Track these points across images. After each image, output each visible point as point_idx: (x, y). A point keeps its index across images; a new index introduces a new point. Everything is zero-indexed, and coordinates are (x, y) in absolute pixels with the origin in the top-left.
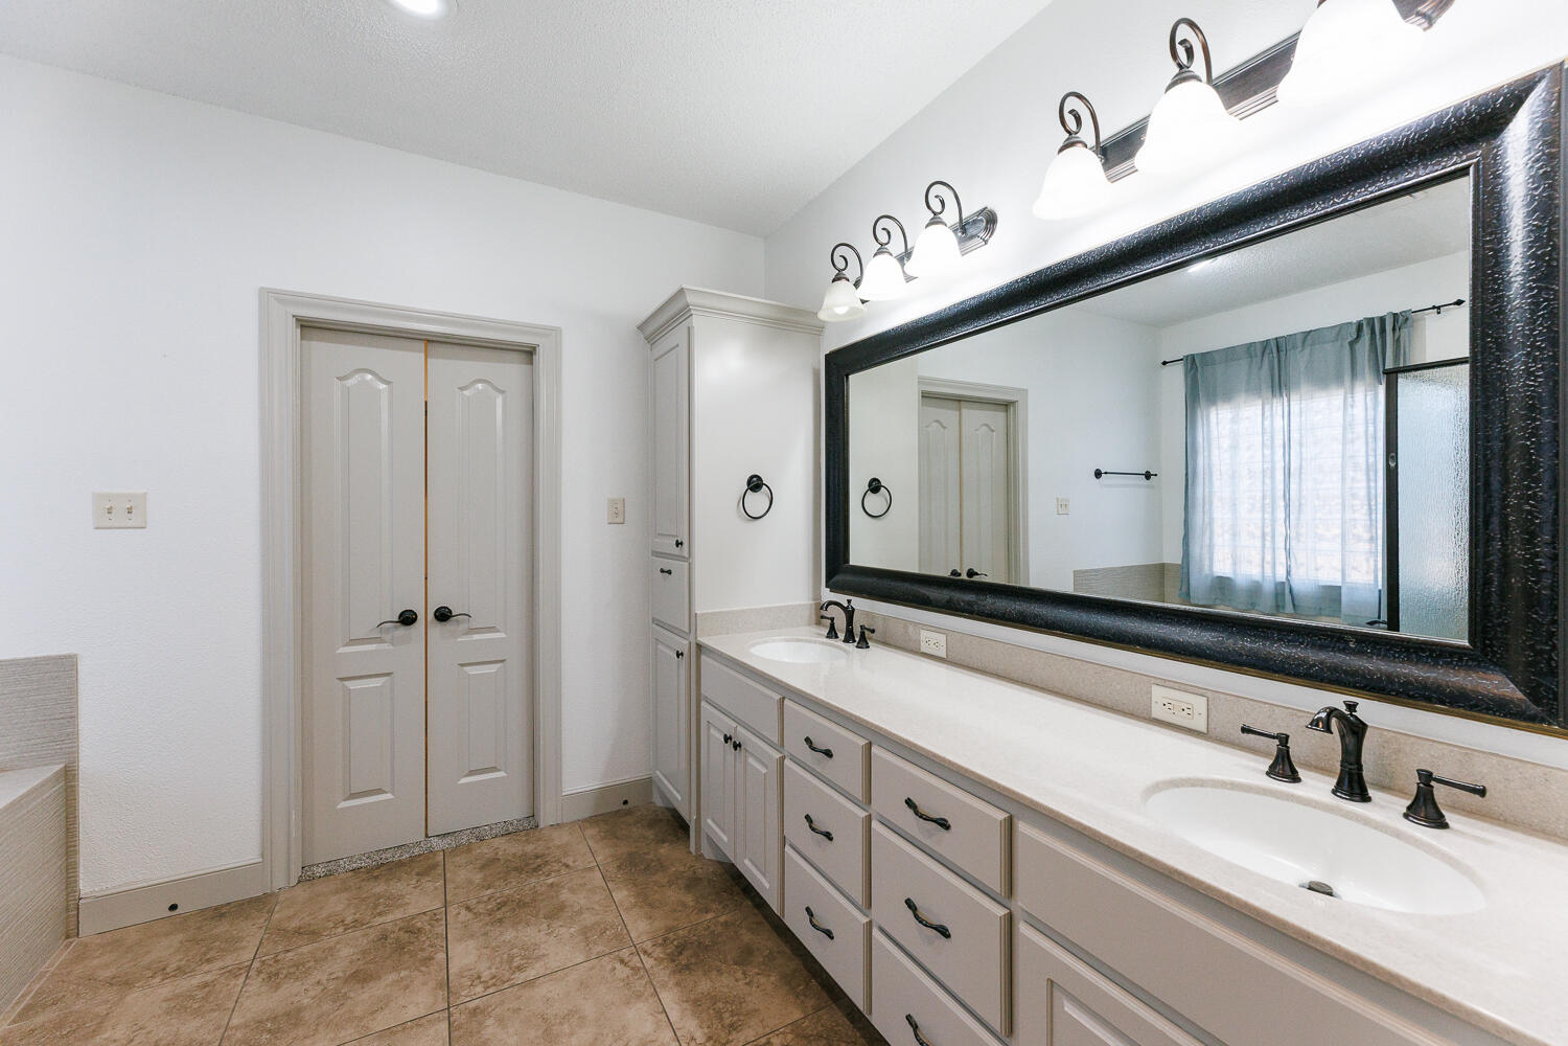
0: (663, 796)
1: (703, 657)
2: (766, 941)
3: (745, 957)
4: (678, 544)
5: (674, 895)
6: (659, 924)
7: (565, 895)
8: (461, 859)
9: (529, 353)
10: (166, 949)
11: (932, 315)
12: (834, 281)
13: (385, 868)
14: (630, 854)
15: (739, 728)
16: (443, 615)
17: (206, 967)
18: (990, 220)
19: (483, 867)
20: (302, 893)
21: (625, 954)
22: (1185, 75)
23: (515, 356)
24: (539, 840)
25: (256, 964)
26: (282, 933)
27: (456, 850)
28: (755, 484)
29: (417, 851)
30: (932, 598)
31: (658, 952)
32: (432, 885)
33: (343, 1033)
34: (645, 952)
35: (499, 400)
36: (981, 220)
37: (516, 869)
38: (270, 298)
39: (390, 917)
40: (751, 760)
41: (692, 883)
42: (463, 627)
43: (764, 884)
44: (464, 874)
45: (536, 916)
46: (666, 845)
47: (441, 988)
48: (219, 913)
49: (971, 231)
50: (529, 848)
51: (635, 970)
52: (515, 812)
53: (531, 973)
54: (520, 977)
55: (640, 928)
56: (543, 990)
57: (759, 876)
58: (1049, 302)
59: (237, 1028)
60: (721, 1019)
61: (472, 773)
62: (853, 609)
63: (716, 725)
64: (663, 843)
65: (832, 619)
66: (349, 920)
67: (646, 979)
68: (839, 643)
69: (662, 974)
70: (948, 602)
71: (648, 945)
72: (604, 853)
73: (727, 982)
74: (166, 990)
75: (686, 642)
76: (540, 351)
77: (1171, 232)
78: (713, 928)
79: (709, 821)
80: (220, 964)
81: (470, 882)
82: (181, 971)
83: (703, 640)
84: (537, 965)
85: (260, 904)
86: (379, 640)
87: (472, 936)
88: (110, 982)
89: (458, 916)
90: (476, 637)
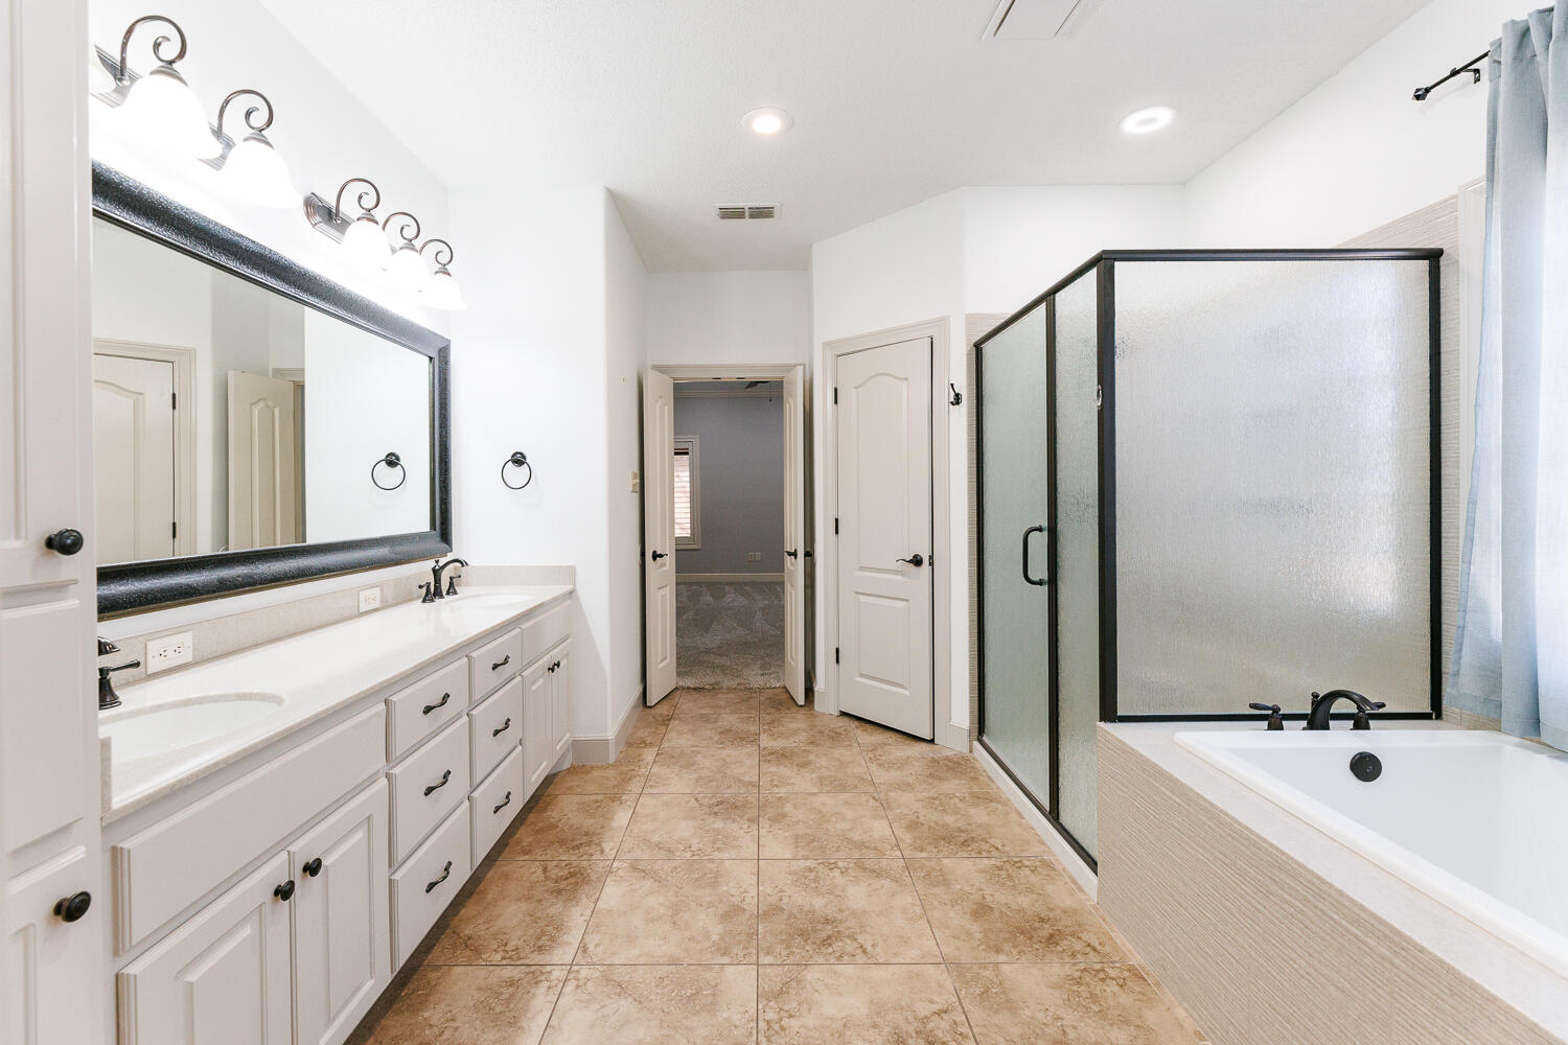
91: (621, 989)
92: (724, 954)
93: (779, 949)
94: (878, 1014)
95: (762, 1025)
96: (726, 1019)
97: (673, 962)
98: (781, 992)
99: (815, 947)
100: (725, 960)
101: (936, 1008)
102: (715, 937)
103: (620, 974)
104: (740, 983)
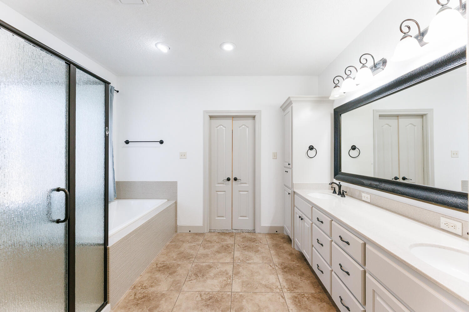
0: (287, 233)
1: (295, 195)
2: (308, 273)
3: (302, 274)
4: (289, 164)
5: (285, 255)
6: (281, 261)
7: (259, 248)
8: (239, 235)
9: (254, 117)
10: (189, 238)
11: (365, 95)
12: (334, 88)
13: (223, 233)
14: (276, 244)
15: (303, 215)
16: (235, 179)
17: (194, 243)
18: (384, 62)
19: (243, 238)
20: (209, 234)
21: (271, 264)
22: (443, 8)
23: (250, 118)
24: (255, 235)
25: (202, 245)
26: (206, 240)
27: (237, 233)
28: (311, 148)
29: (230, 232)
30: (365, 183)
31: (279, 266)
32: (232, 239)
33: (215, 261)
34: (276, 266)
35: (247, 129)
36: (381, 63)
37: (249, 240)
38: (205, 112)
39: (224, 243)
40: (305, 223)
41: (291, 254)
42: (239, 182)
43: (308, 257)
44: (238, 238)
45: (253, 251)
46: (286, 244)
47: (232, 258)
48: (196, 234)
49: (378, 66)
50: (253, 237)
51: (273, 268)
52: (250, 228)
53: (250, 262)
54: (248, 262)
55: (276, 260)
56: (252, 266)
57: (307, 255)
58: (403, 87)
59: (199, 254)
60: (292, 285)
61: (241, 216)
62: (341, 185)
63: (298, 213)
64: (285, 243)
65: (335, 188)
66: (217, 241)
67: (275, 271)
68: (336, 195)
69: (280, 271)
70: (370, 184)
71: (277, 264)
72: (270, 242)
73: (296, 279)
74: (189, 245)
75: (291, 191)
76: (256, 117)
77: (445, 60)
78: (294, 265)
79: (296, 239)
80: (196, 243)
81: (240, 240)
82: (191, 242)
83: (295, 190)
84: (252, 261)
85: (202, 234)
86: (223, 184)
87: (239, 251)
88: (181, 241)
89: (237, 246)
90: (242, 185)
91: (266, 286)
92: (241, 295)
93: (225, 296)
94: (205, 280)
95: (231, 279)
96: (239, 280)
97: (255, 293)
98: (226, 285)
99: (215, 297)
100: (241, 293)
101: (192, 281)
102: (244, 300)
103: (268, 290)
104: (237, 287)
